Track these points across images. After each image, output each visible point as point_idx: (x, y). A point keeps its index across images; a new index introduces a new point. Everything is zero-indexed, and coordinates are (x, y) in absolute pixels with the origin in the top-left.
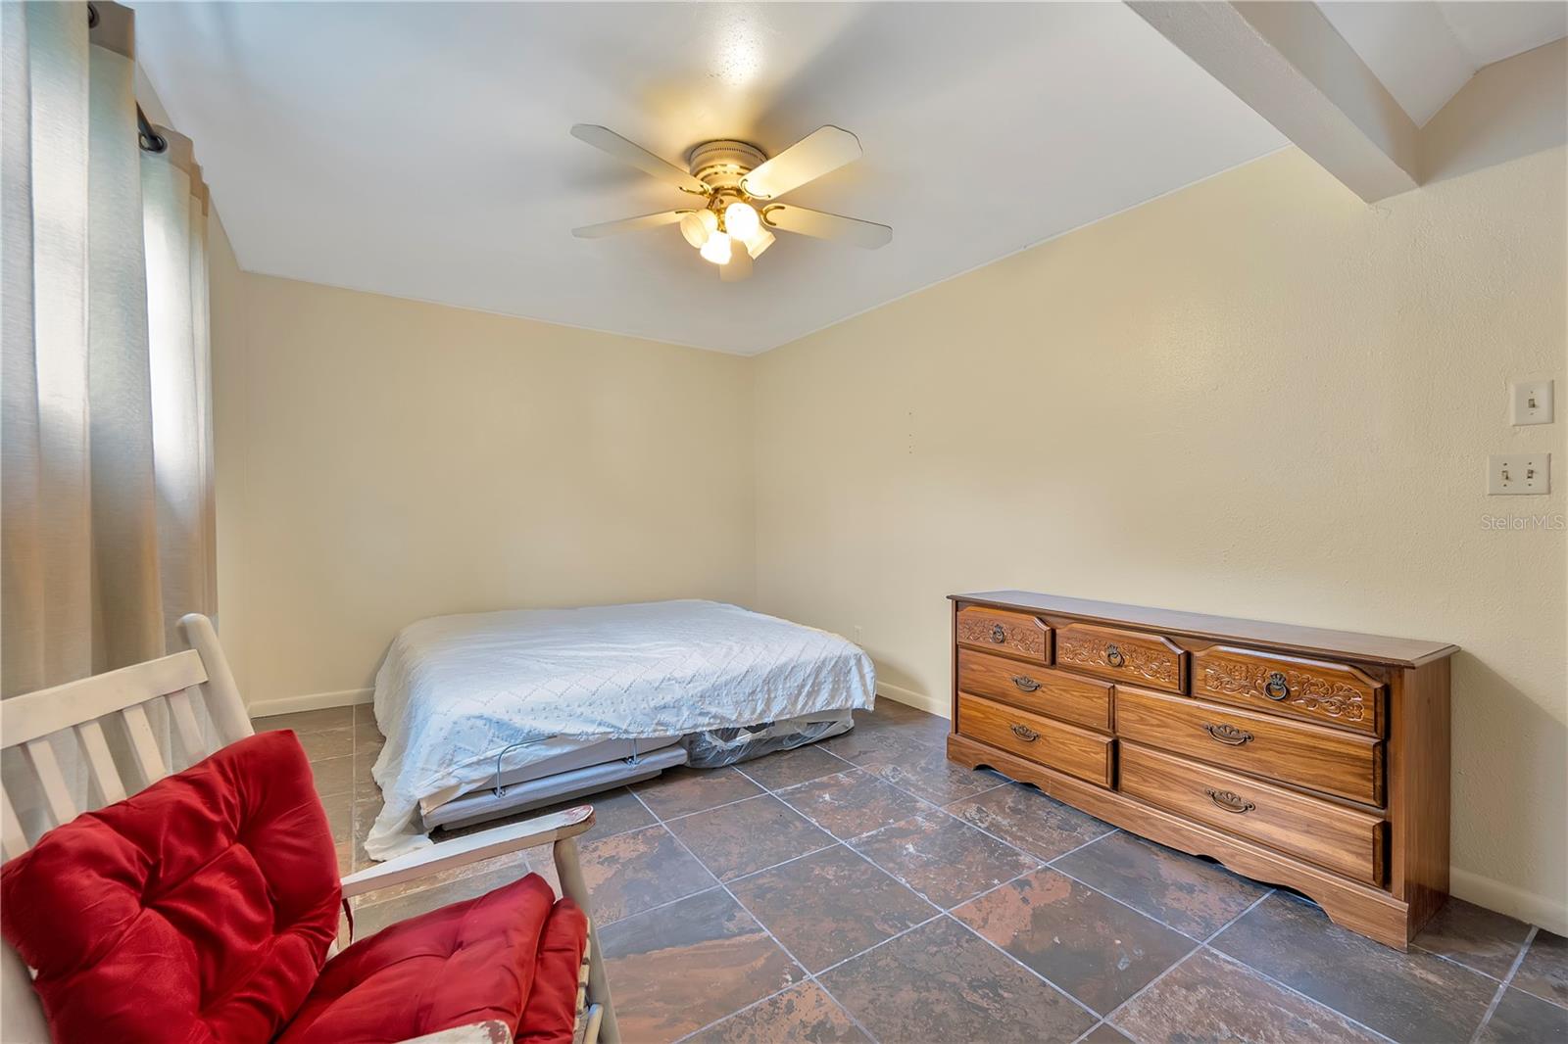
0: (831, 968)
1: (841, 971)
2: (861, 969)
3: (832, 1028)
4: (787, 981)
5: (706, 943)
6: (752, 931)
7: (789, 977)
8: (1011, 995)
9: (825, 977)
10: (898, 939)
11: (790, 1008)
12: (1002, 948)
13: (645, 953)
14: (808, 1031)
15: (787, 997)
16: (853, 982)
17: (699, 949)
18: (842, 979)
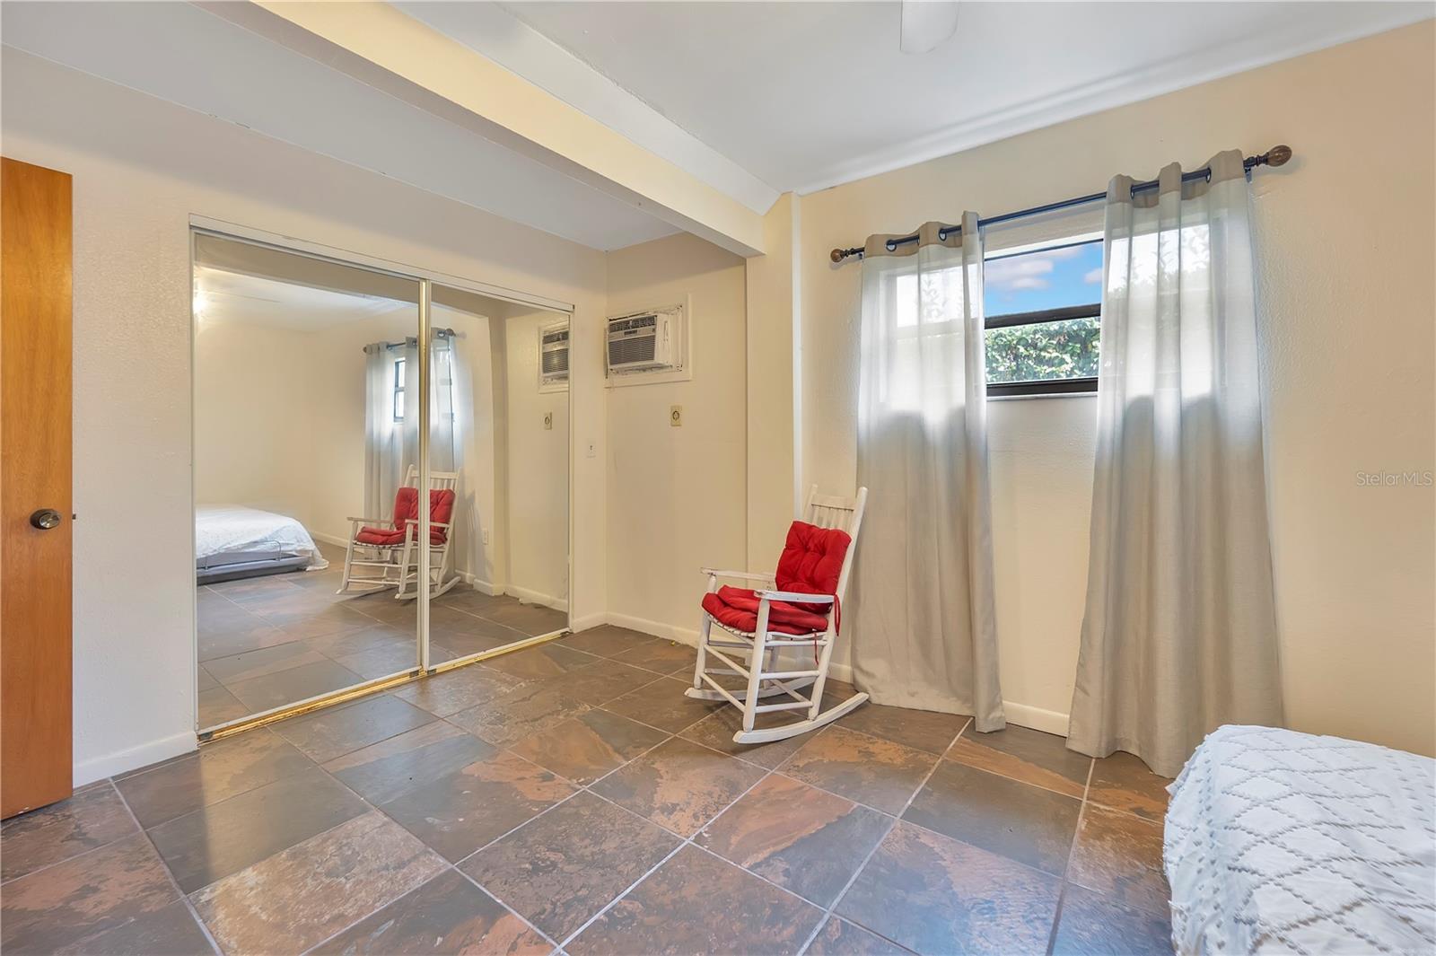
0: (675, 851)
1: (666, 852)
2: (650, 856)
3: (663, 813)
4: (706, 832)
5: (789, 844)
6: (758, 865)
7: (706, 835)
8: (523, 866)
9: (678, 843)
10: (617, 895)
11: (695, 816)
12: (510, 913)
13: (828, 824)
14: (678, 808)
15: (701, 822)
16: (654, 844)
17: (791, 838)
18: (664, 844)
